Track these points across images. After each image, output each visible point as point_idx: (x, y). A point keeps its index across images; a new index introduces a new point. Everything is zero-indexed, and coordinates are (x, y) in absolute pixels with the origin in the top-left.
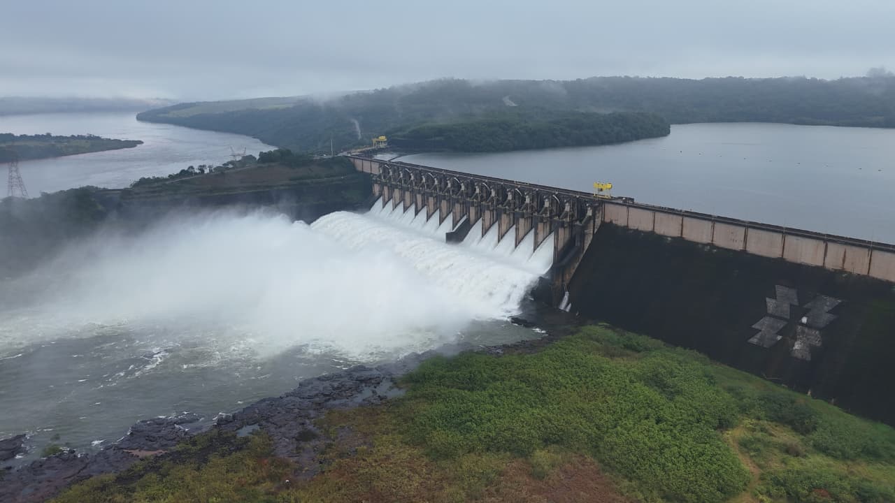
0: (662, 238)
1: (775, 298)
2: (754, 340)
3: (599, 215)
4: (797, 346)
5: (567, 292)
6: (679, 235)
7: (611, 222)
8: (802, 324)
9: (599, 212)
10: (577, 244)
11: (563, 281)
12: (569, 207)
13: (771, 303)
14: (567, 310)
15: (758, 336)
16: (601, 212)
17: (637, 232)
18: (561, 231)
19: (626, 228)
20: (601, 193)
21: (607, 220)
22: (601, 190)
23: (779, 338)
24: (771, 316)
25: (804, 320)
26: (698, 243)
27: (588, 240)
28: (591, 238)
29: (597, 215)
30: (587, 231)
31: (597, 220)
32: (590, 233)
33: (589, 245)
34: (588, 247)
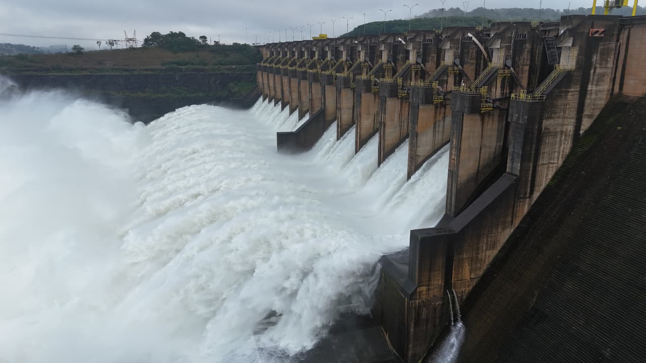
3: (603, 69)
9: (604, 59)
10: (514, 166)
11: (448, 285)
12: (502, 54)
16: (611, 60)
18: (471, 124)
27: (556, 155)
28: (566, 146)
29: (598, 71)
30: (551, 121)
31: (594, 88)
32: (562, 132)
33: (554, 171)
34: (550, 177)
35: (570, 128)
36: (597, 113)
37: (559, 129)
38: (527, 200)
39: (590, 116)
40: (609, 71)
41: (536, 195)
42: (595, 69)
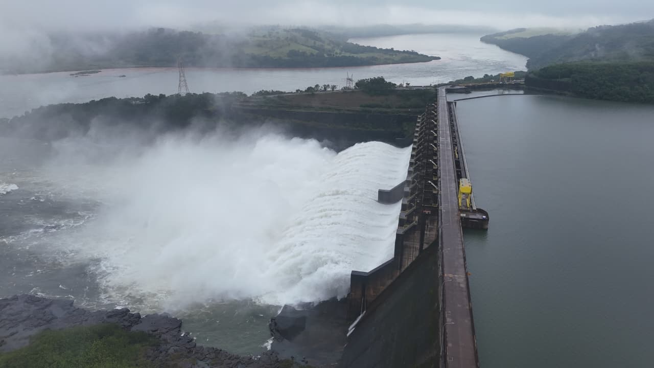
9: (431, 223)
27: (411, 255)
28: (417, 253)
29: (429, 226)
30: (407, 242)
31: (428, 233)
32: (413, 248)
33: (411, 262)
34: (409, 264)
35: (418, 246)
36: (431, 242)
37: (412, 246)
38: (399, 271)
39: (427, 243)
40: (435, 227)
41: (403, 270)
42: (428, 226)
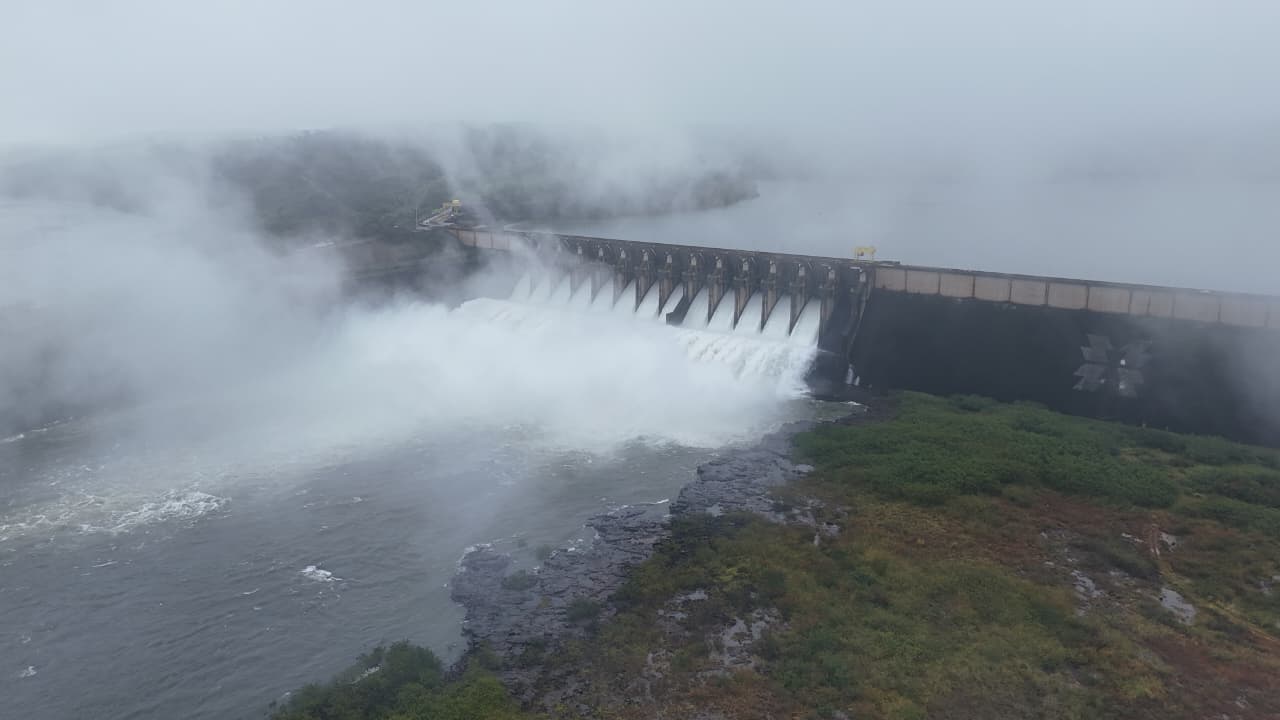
0: (949, 300)
1: (1089, 346)
2: (1079, 387)
4: (1122, 387)
5: (851, 366)
6: (970, 295)
7: (884, 287)
8: (1122, 366)
13: (1086, 351)
14: (857, 383)
15: (1083, 381)
17: (918, 296)
19: (904, 293)
20: (861, 258)
21: (879, 285)
22: (862, 255)
23: (1103, 381)
24: (1089, 362)
25: (1123, 362)
26: (992, 302)
